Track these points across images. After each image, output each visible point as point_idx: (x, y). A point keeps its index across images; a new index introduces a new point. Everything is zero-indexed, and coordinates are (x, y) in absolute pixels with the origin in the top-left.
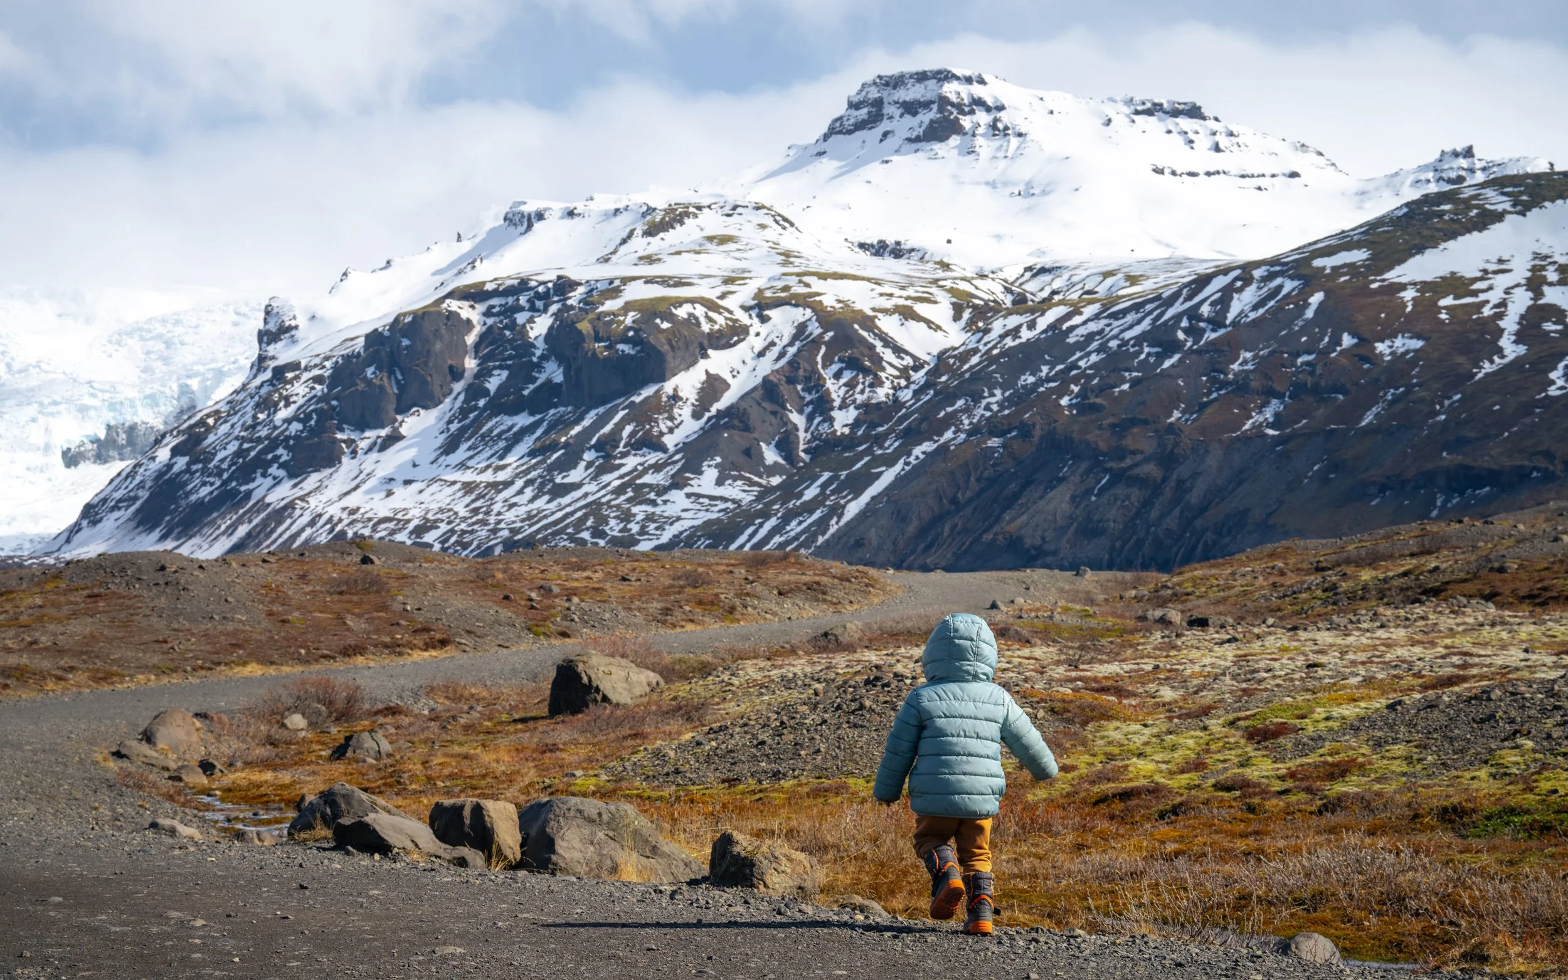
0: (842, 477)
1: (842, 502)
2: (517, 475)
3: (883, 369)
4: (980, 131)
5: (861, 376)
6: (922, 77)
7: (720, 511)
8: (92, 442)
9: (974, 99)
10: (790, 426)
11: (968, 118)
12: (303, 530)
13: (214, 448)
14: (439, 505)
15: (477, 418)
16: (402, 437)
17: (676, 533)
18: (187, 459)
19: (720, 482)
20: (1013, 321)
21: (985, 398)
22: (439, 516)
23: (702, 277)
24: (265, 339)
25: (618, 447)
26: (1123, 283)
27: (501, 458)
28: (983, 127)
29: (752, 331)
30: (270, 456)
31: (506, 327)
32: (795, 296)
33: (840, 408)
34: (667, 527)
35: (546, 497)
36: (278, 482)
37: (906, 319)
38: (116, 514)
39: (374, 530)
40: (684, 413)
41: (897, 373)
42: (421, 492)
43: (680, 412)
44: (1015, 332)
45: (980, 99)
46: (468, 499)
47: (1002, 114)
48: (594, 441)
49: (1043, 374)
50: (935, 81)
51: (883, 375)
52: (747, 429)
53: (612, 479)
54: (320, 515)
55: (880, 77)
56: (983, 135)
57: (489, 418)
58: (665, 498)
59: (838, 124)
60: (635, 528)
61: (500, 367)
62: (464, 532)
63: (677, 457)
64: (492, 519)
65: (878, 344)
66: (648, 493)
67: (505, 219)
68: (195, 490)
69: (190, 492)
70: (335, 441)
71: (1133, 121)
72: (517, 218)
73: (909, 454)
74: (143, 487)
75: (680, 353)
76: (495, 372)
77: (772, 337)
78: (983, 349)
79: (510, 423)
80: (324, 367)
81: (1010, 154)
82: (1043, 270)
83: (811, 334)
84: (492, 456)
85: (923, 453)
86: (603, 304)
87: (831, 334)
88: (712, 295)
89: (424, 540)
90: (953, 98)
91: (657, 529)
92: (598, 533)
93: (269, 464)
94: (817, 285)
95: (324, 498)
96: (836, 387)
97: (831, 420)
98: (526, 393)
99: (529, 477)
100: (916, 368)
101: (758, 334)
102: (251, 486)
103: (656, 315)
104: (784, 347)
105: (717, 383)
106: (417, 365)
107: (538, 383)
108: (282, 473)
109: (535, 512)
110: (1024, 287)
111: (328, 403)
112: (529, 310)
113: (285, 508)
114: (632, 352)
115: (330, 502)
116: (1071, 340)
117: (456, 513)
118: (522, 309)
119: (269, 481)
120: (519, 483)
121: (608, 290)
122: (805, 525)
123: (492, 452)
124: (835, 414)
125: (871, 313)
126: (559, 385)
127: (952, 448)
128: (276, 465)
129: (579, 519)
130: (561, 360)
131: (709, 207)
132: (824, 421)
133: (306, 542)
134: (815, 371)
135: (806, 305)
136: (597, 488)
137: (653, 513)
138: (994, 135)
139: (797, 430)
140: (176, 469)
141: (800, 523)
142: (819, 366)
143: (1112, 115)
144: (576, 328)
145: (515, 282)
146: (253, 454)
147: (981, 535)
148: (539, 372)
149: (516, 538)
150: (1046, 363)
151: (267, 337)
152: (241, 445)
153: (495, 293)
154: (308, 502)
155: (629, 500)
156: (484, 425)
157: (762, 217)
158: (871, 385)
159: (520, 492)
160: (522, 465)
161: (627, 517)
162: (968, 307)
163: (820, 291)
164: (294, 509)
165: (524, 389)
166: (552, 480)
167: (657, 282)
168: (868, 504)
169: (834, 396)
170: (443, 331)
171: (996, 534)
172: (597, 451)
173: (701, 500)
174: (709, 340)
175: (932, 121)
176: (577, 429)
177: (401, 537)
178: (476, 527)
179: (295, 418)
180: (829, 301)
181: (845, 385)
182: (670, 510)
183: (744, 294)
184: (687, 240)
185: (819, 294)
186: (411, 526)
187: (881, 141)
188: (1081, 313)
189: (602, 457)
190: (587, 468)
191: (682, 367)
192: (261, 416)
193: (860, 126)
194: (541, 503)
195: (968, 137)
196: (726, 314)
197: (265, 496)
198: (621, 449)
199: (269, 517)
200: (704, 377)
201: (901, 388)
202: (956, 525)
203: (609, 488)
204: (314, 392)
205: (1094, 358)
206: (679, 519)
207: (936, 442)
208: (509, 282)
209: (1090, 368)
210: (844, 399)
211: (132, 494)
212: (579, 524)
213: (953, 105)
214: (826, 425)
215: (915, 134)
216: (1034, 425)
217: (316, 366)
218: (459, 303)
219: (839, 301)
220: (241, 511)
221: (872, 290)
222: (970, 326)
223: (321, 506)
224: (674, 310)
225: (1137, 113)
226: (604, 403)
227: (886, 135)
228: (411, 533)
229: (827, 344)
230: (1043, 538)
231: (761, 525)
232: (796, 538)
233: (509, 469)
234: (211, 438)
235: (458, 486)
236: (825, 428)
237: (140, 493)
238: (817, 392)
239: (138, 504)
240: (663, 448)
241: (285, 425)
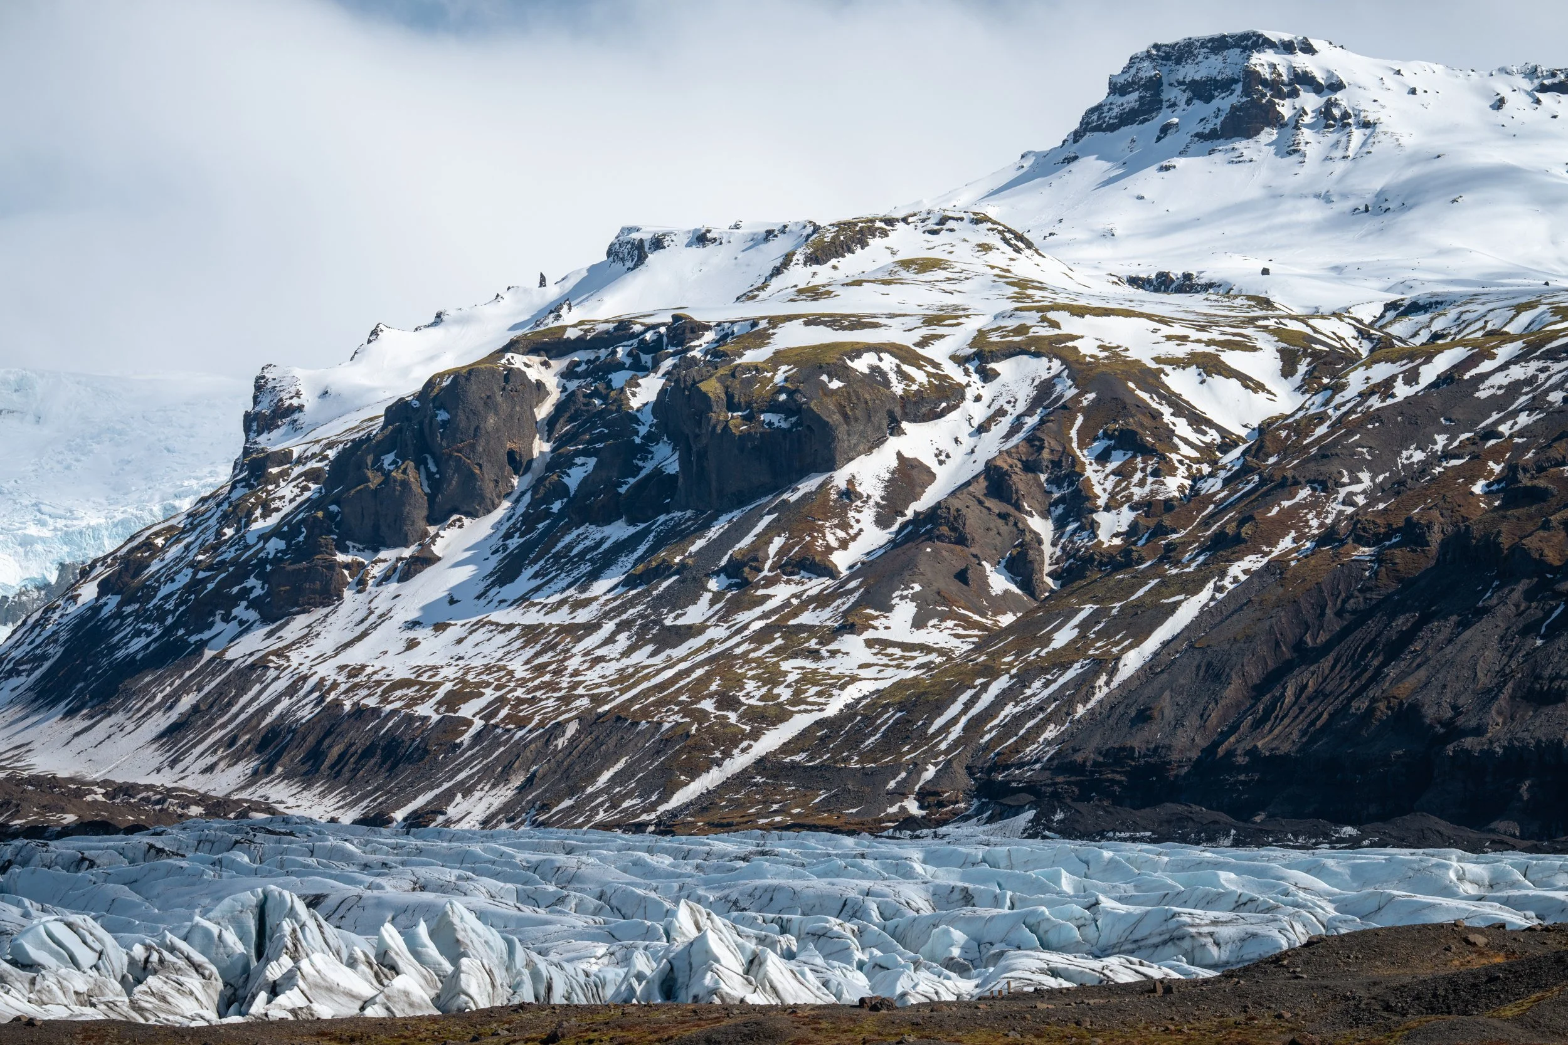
0: (1114, 612)
1: (1115, 650)
2: (606, 616)
3: (1175, 449)
4: (1307, 120)
5: (1139, 459)
6: (1219, 44)
7: (917, 668)
8: (39, 589)
9: (1296, 74)
10: (1028, 537)
11: (1288, 102)
12: (277, 700)
13: (157, 580)
14: (486, 661)
15: (548, 529)
16: (432, 560)
17: (850, 701)
18: (118, 598)
19: (919, 623)
20: (1381, 372)
21: (1344, 485)
22: (484, 677)
23: (892, 316)
24: (255, 426)
25: (760, 570)
26: (1548, 318)
27: (583, 589)
28: (1311, 114)
29: (970, 393)
30: (235, 590)
31: (595, 394)
32: (1038, 340)
33: (1107, 508)
34: (835, 692)
35: (650, 648)
36: (245, 628)
37: (1209, 374)
38: (14, 681)
39: (384, 699)
40: (865, 518)
41: (1194, 454)
42: (460, 641)
43: (857, 516)
44: (1385, 387)
45: (1305, 73)
46: (529, 652)
47: (1339, 95)
48: (724, 562)
49: (1439, 447)
50: (1238, 51)
51: (1174, 457)
52: (961, 540)
53: (752, 619)
54: (305, 678)
55: (1156, 47)
56: (1309, 126)
57: (567, 529)
58: (833, 646)
59: (1095, 117)
60: (784, 693)
61: (586, 453)
62: (520, 701)
63: (853, 584)
64: (565, 681)
65: (1166, 411)
66: (808, 640)
67: (609, 254)
68: (125, 642)
69: (116, 647)
70: (332, 566)
71: (1538, 102)
72: (625, 250)
73: (1223, 574)
74: (56, 641)
75: (859, 427)
76: (579, 460)
77: (1002, 401)
78: (1334, 415)
79: (598, 536)
80: (326, 457)
81: (1351, 153)
82: (1415, 308)
83: (1061, 396)
84: (569, 586)
85: (1245, 572)
86: (741, 355)
87: (1091, 396)
88: (909, 340)
89: (460, 714)
90: (1266, 73)
91: (819, 694)
92: (726, 701)
93: (234, 601)
94: (1069, 324)
95: (312, 653)
96: (1101, 475)
97: (1093, 527)
98: (623, 490)
99: (624, 617)
100: (1225, 448)
101: (978, 399)
102: (206, 635)
103: (821, 369)
104: (1019, 417)
105: (915, 473)
106: (459, 451)
107: (643, 474)
108: (252, 615)
109: (631, 670)
110: (1388, 330)
111: (326, 510)
112: (632, 368)
113: (253, 667)
114: (784, 425)
115: (323, 658)
116: (1483, 394)
117: (511, 673)
118: (620, 366)
119: (232, 627)
120: (609, 627)
121: (749, 335)
122: (1054, 687)
123: (570, 580)
124: (1101, 517)
125: (1153, 365)
126: (673, 478)
127: (1293, 563)
128: (244, 604)
129: (699, 680)
130: (680, 441)
131: (905, 220)
132: (1081, 528)
133: (281, 716)
134: (1067, 452)
135: (1052, 355)
136: (728, 633)
137: (815, 671)
138: (1327, 126)
139: (1040, 542)
140: (105, 612)
141: (1046, 685)
142: (1074, 445)
143: (1505, 92)
144: (699, 389)
145: (611, 326)
146: (210, 586)
147: (1350, 700)
148: (644, 459)
149: (600, 710)
150: (1443, 430)
151: (255, 423)
152: (195, 574)
153: (580, 344)
154: (288, 659)
155: (776, 651)
156: (558, 541)
157: (982, 235)
158: (1156, 473)
159: (610, 640)
160: (615, 599)
161: (772, 677)
162: (1305, 355)
163: (1075, 333)
164: (268, 668)
165: (620, 485)
166: (658, 622)
167: (825, 323)
168: (1156, 654)
169: (1097, 490)
170: (499, 399)
171: (1374, 700)
172: (729, 577)
173: (890, 651)
174: (904, 407)
175: (1234, 109)
176: (700, 543)
177: (424, 710)
178: (538, 694)
179: (276, 532)
180: (1087, 347)
181: (1113, 473)
182: (840, 666)
183: (958, 338)
184: (870, 267)
185: (1073, 338)
186: (441, 693)
187: (1159, 139)
188: (1493, 357)
189: (737, 585)
190: (712, 603)
191: (861, 448)
192: (229, 532)
193: (1127, 118)
194: (640, 656)
195: (1289, 130)
196: (929, 369)
197: (226, 650)
198: (765, 573)
199: (226, 683)
200: (894, 463)
201: (1202, 477)
202: (1304, 687)
203: (746, 633)
204: (307, 494)
205: (1523, 419)
206: (854, 679)
207: (1265, 554)
208: (601, 328)
209: (1520, 434)
210: (1112, 495)
211: (38, 651)
212: (698, 690)
213: (1265, 82)
214: (1085, 534)
215: (1210, 126)
216: (1429, 525)
217: (314, 456)
218: (525, 359)
219: (1103, 348)
220: (187, 674)
221: (1155, 331)
222: (1308, 385)
223: (308, 663)
224: (848, 362)
225: (1543, 89)
226: (740, 504)
227: (1165, 129)
228: (440, 703)
229: (1086, 412)
230: (1455, 708)
231: (985, 687)
232: (1040, 708)
233: (595, 606)
234: (155, 566)
235: (516, 632)
236: (1083, 541)
237: (51, 650)
238: (1071, 484)
239: (47, 665)
240: (830, 571)
241: (261, 544)
